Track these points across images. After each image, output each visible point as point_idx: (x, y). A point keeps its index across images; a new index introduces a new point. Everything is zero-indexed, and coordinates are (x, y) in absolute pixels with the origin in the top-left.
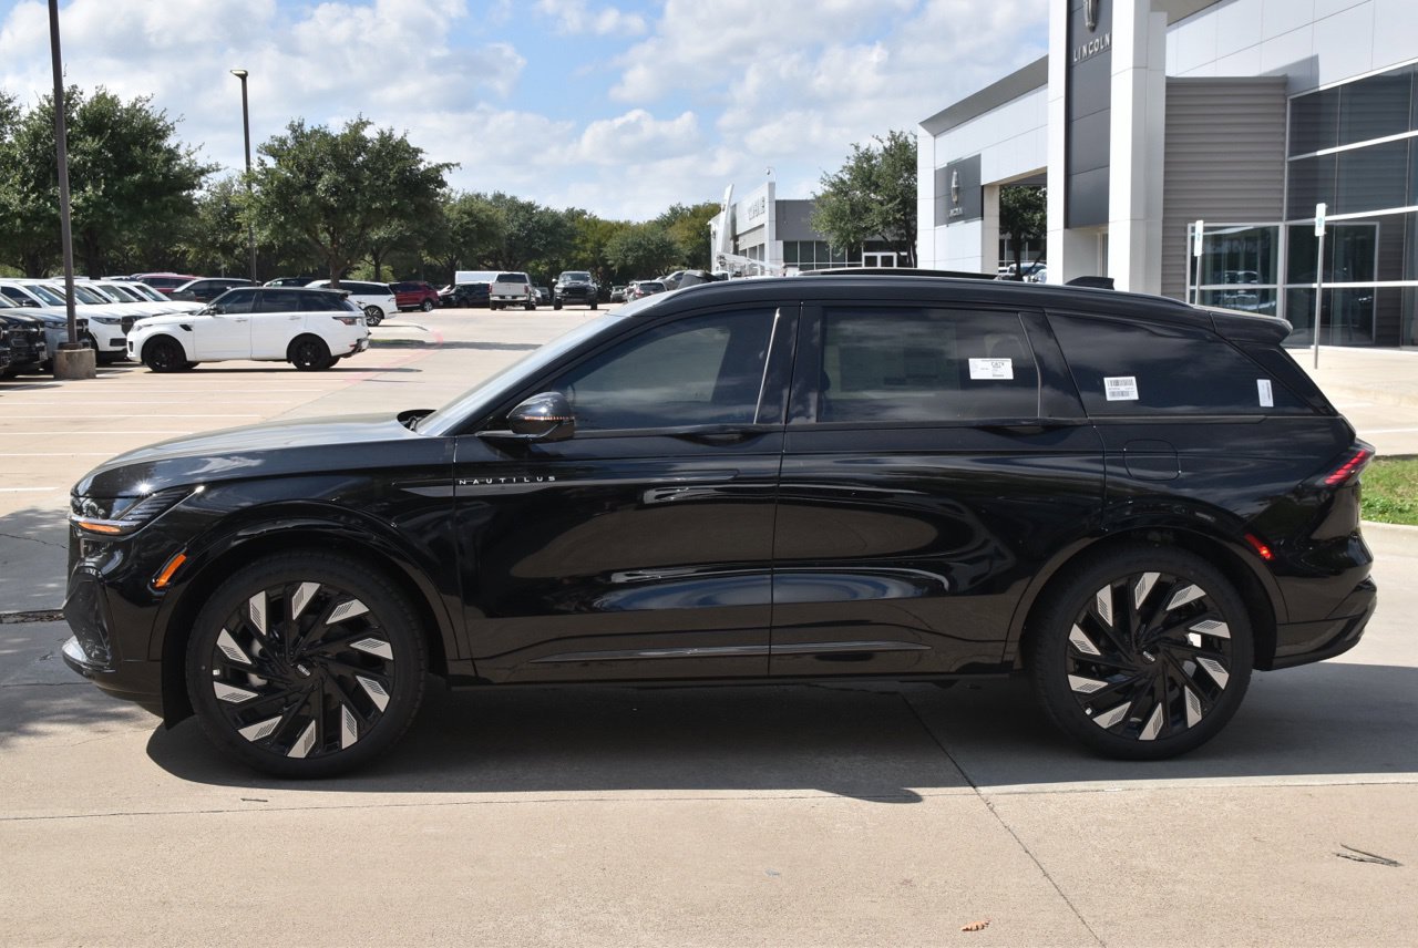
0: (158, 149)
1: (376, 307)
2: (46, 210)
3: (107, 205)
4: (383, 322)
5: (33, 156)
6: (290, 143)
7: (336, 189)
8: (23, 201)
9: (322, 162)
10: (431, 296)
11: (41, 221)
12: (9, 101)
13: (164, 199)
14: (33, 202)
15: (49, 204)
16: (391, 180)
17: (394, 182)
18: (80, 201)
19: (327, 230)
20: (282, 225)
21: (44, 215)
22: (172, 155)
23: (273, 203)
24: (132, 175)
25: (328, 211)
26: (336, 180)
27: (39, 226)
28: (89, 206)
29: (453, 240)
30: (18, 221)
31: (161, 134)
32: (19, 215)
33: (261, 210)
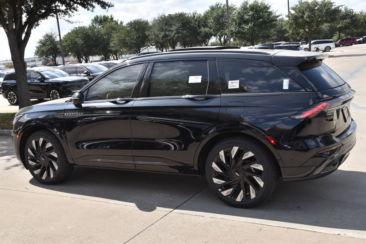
0: (266, 12)
1: (327, 46)
2: (241, 30)
3: (254, 28)
4: (331, 50)
5: (238, 18)
6: (299, 6)
7: (309, 17)
8: (235, 29)
9: (306, 10)
10: (355, 41)
11: (240, 33)
12: (235, 5)
13: (268, 24)
14: (238, 29)
15: (241, 29)
16: (324, 12)
17: (325, 13)
18: (248, 27)
19: (308, 28)
20: (295, 28)
21: (240, 32)
22: (271, 13)
23: (293, 22)
24: (260, 20)
25: (307, 22)
26: (309, 15)
27: (239, 35)
28: (250, 28)
29: (362, 25)
30: (234, 34)
31: (268, 8)
32: (235, 32)
33: (290, 25)
